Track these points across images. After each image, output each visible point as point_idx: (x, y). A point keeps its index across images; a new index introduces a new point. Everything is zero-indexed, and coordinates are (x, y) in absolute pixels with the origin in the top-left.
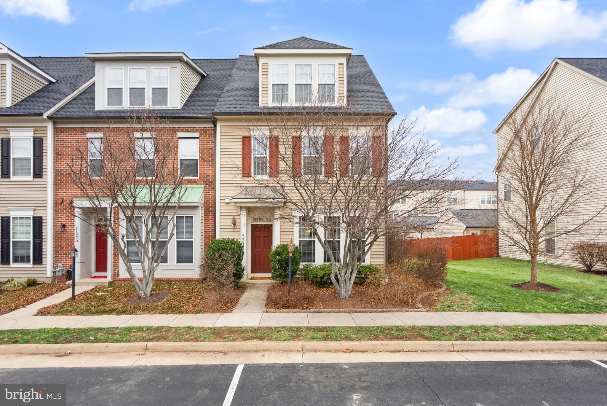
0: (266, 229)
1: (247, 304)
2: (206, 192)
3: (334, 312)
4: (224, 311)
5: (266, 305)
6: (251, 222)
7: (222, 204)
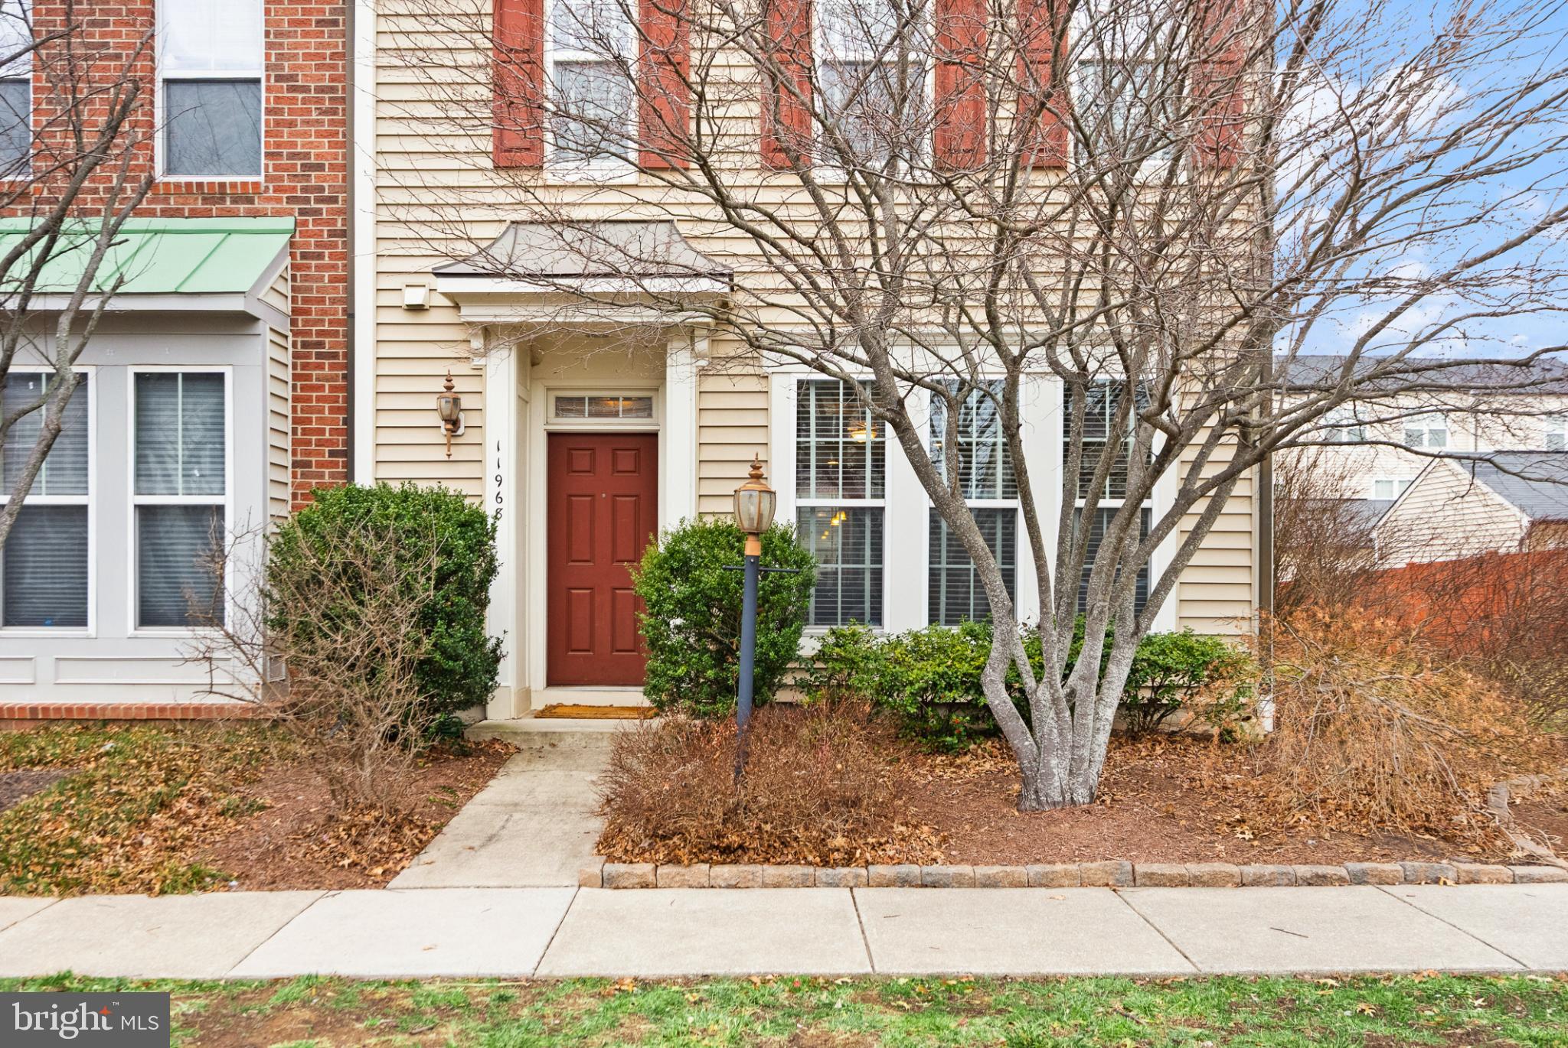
0: (626, 461)
1: (490, 839)
2: (304, 256)
3: (1020, 885)
4: (343, 875)
5: (606, 843)
6: (544, 420)
7: (387, 316)
